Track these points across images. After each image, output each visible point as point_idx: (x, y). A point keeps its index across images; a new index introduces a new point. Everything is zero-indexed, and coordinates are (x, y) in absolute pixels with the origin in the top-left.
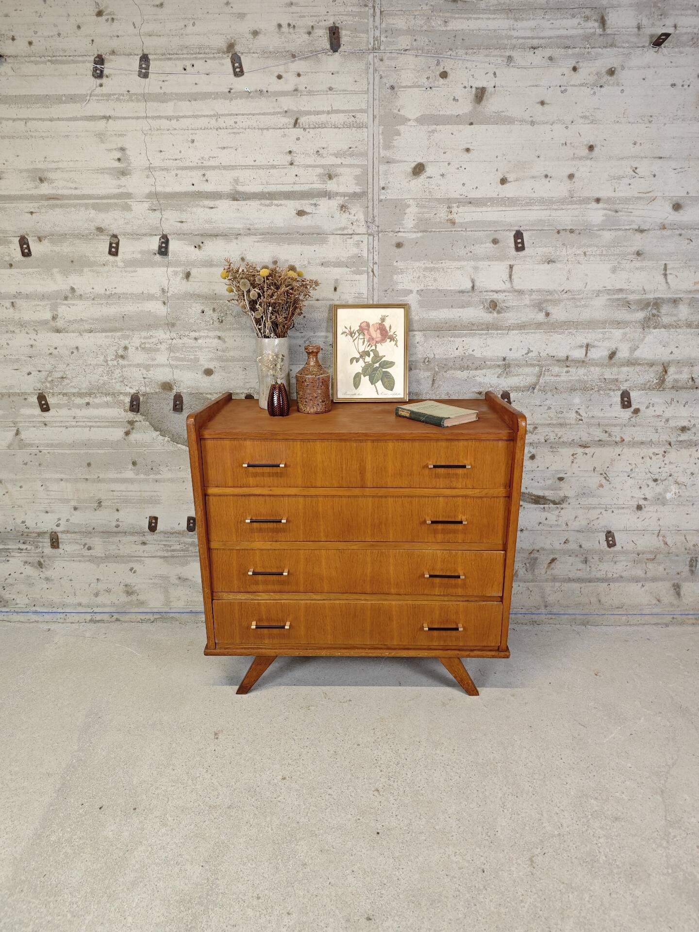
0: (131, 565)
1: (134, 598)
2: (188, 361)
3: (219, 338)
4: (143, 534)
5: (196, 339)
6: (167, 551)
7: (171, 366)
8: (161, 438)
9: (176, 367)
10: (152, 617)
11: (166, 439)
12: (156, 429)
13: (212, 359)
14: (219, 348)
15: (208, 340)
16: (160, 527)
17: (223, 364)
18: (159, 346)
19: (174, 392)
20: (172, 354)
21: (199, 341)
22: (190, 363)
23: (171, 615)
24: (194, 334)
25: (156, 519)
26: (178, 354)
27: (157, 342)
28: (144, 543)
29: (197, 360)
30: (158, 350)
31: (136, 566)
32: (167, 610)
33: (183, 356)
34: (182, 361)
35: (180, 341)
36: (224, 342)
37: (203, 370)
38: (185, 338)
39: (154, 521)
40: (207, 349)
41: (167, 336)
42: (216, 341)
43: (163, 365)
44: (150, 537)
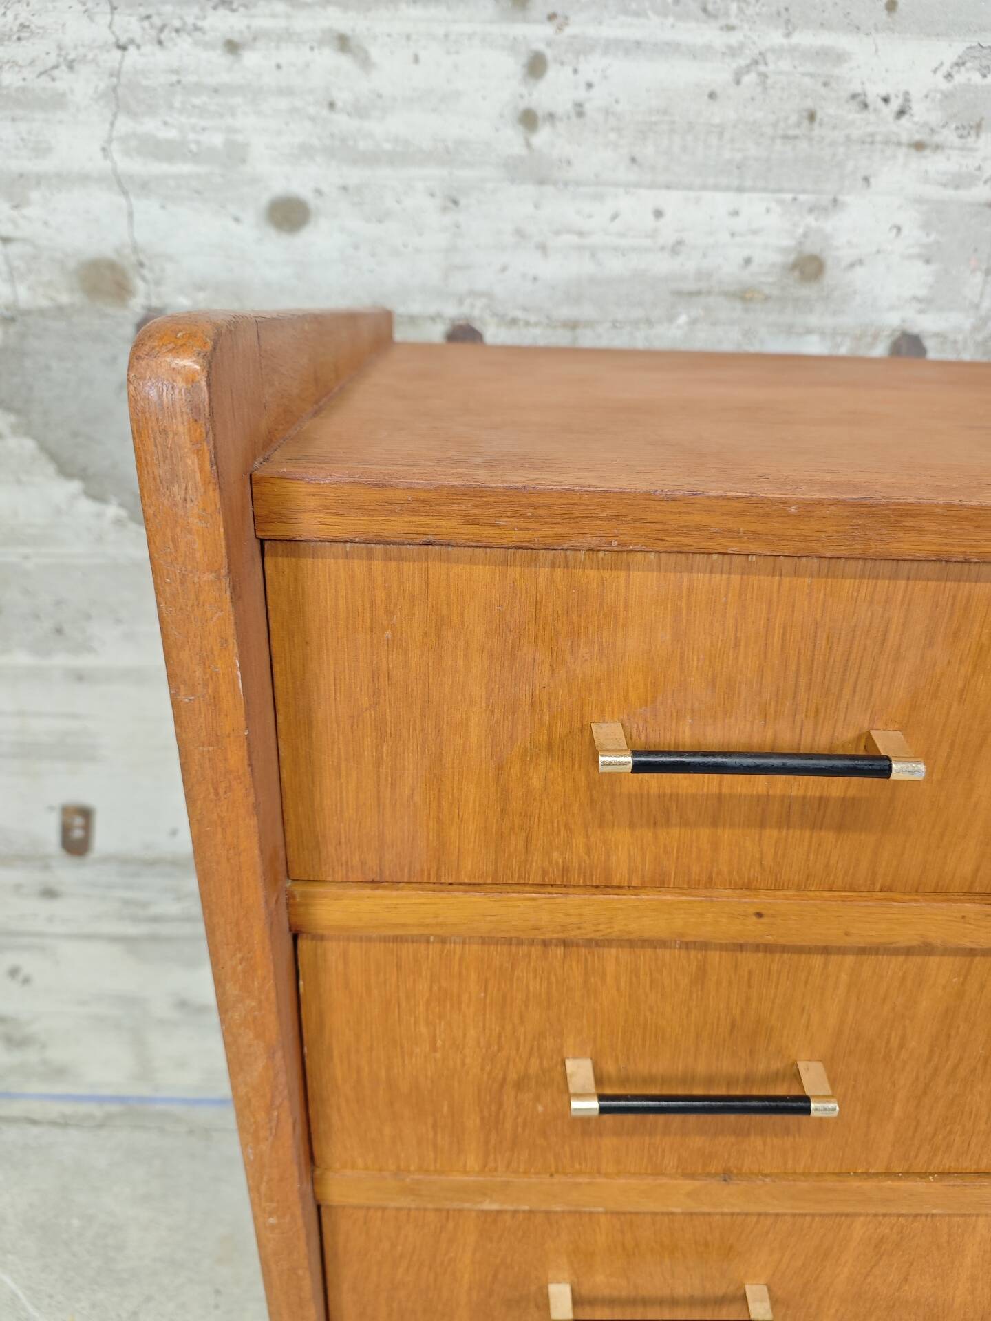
0: (11, 959)
1: (31, 1056)
2: (195, 157)
3: (343, 43)
4: (44, 863)
5: (232, 47)
6: (135, 919)
7: (121, 184)
8: (86, 507)
9: (145, 186)
10: (96, 1110)
11: (113, 511)
12: (66, 470)
13: (305, 151)
14: (342, 97)
15: (288, 54)
16: (103, 839)
17: (355, 175)
18: (64, 81)
19: (137, 304)
20: (124, 125)
21: (251, 58)
22: (202, 169)
23: (160, 1107)
24: (223, 23)
25: (86, 814)
26: (149, 125)
27: (52, 59)
28: (49, 893)
29: (236, 153)
30: (58, 102)
31: (29, 963)
32: (144, 1090)
33: (172, 134)
34: (170, 158)
35: (161, 58)
36: (366, 63)
37: (265, 199)
38: (185, 42)
39: (79, 821)
40: (283, 103)
41: (99, 30)
42: (328, 57)
43: (84, 179)
44: (67, 873)
